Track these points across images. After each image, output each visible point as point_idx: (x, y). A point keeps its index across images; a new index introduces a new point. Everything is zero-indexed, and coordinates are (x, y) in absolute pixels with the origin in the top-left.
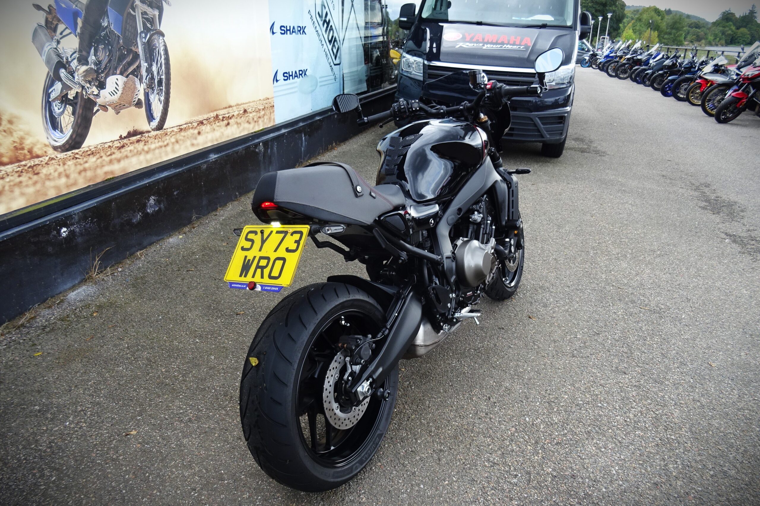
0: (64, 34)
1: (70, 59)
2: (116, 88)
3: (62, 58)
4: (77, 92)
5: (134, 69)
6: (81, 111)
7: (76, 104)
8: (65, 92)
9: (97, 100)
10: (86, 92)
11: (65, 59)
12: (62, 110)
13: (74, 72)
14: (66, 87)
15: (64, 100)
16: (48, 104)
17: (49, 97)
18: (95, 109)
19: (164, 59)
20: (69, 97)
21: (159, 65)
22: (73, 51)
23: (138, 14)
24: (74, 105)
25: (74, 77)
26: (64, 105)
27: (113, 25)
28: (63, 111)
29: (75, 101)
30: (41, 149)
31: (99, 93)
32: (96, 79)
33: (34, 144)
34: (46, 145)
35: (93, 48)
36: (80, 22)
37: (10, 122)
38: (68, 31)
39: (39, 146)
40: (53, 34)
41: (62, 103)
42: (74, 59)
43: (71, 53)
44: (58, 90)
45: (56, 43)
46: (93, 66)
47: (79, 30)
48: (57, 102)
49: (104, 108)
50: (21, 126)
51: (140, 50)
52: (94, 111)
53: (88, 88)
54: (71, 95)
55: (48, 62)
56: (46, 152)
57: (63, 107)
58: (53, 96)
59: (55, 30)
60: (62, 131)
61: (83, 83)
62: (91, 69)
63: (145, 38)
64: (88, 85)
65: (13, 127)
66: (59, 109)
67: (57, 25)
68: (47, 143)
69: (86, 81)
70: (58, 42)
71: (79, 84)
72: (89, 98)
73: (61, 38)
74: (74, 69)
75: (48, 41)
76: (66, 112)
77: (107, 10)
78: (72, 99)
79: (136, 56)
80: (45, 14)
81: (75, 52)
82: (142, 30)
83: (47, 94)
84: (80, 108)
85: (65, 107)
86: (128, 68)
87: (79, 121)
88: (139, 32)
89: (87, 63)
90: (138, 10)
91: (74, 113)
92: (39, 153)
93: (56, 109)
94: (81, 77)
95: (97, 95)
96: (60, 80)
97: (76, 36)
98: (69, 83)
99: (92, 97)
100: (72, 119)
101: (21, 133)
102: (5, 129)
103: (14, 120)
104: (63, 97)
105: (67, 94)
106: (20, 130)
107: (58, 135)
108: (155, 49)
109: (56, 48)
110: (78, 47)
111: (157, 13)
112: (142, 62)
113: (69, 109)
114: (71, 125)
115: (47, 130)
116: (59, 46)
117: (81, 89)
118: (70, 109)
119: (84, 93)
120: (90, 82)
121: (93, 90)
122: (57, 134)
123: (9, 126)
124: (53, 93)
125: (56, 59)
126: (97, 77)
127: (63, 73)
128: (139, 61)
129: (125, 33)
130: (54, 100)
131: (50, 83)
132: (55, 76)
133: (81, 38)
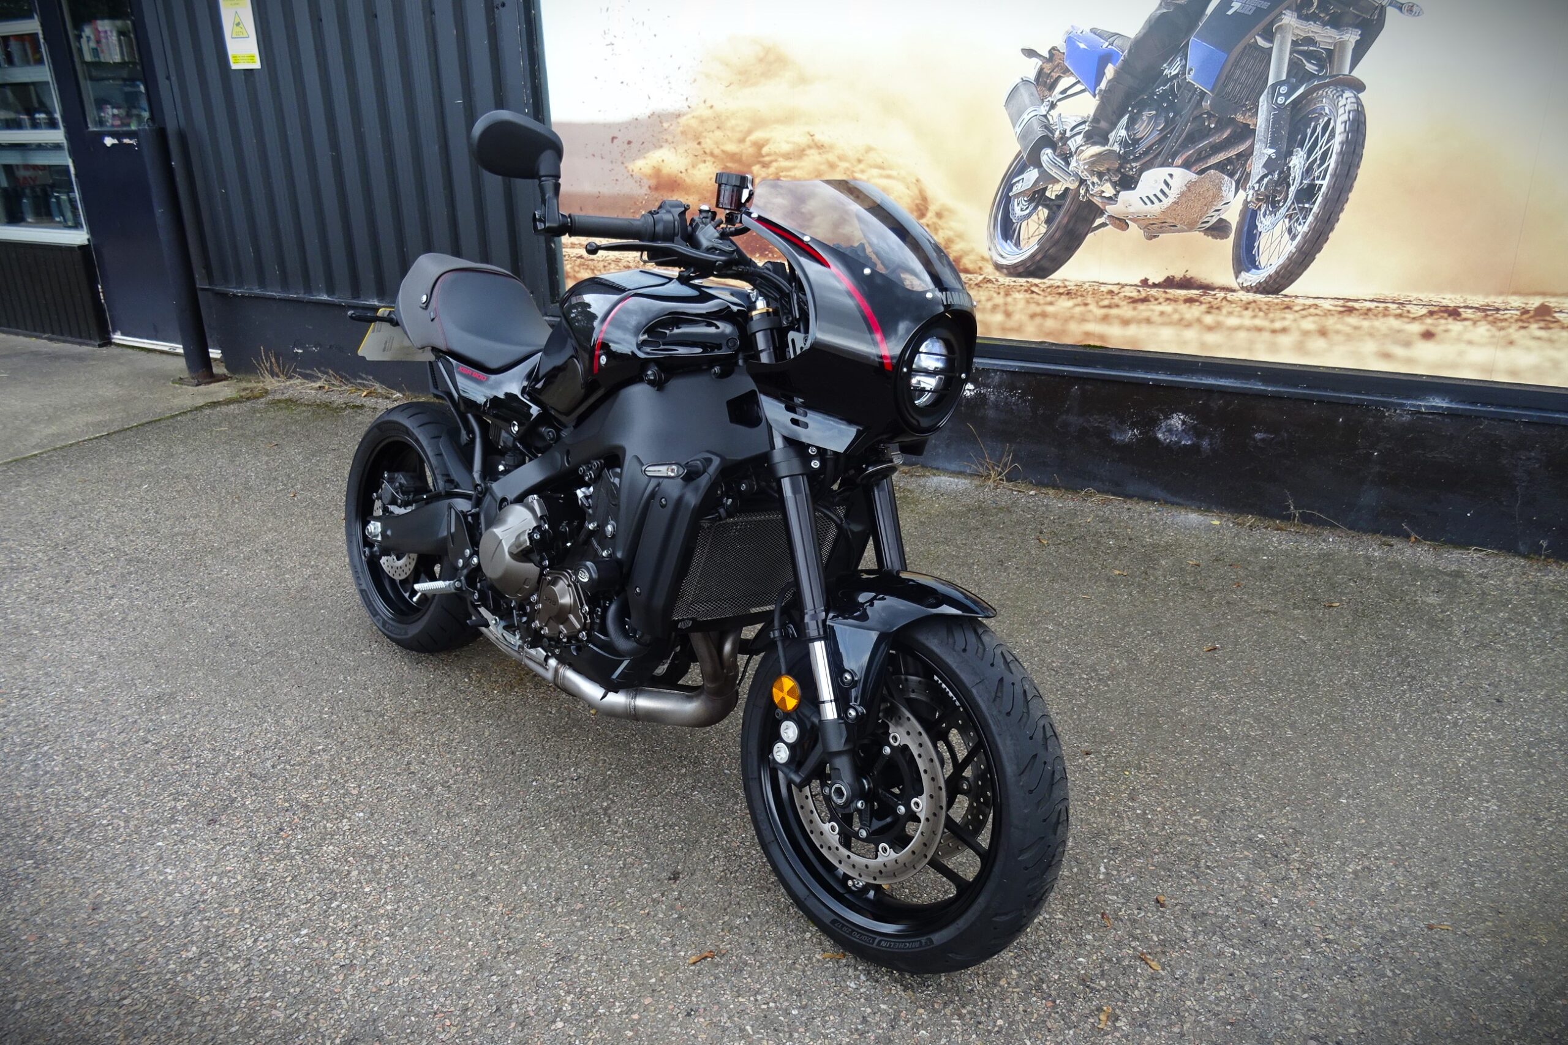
0: (1069, 92)
1: (1068, 134)
2: (1162, 191)
3: (1052, 132)
4: (1067, 189)
5: (1227, 159)
6: (1066, 220)
7: (1059, 207)
8: (1041, 185)
9: (1107, 207)
10: (1087, 191)
11: (1057, 133)
12: (1027, 211)
13: (1071, 155)
14: (1047, 178)
15: (1037, 197)
16: (1005, 201)
17: (1010, 189)
18: (1098, 222)
19: (1342, 143)
20: (1048, 194)
21: (1318, 153)
22: (1079, 120)
23: (1282, 44)
24: (1055, 208)
25: (1068, 164)
26: (1033, 205)
27: (1192, 73)
28: (1029, 215)
29: (1059, 202)
30: (975, 262)
31: (1116, 195)
32: (1118, 170)
33: (966, 253)
34: (983, 259)
35: (1127, 116)
36: (1110, 71)
37: (939, 215)
38: (1079, 88)
39: (972, 257)
40: (1047, 93)
41: (1030, 201)
42: (1079, 133)
43: (1075, 124)
44: (1029, 180)
45: (1047, 108)
46: (1116, 148)
47: (1103, 85)
48: (1023, 200)
49: (1121, 223)
50: (953, 224)
51: (1262, 121)
52: (1096, 224)
53: (1093, 183)
54: (1053, 191)
55: (1023, 137)
56: (980, 268)
57: (1031, 208)
58: (1016, 189)
59: (1052, 87)
60: (1017, 244)
61: (1084, 175)
62: (1114, 152)
63: (1287, 95)
64: (1096, 180)
65: (940, 222)
66: (1022, 210)
67: (1059, 78)
68: (986, 254)
69: (1092, 173)
70: (1053, 106)
71: (1076, 175)
72: (1090, 202)
73: (1059, 100)
74: (1073, 150)
75: (1033, 104)
76: (1034, 217)
77: (1187, 44)
78: (1053, 197)
79: (1247, 132)
80: (1040, 63)
81: (1084, 122)
82: (1284, 77)
83: (1008, 183)
84: (1064, 215)
85: (1035, 208)
86: (1209, 156)
87: (1057, 235)
88: (1271, 82)
89: (1105, 141)
90: (1283, 38)
91: (1049, 221)
92: (970, 266)
93: (1017, 209)
94: (1084, 164)
95: (1110, 198)
96: (1038, 164)
97: (1094, 96)
98: (1054, 172)
99: (1097, 200)
100: (1043, 229)
101: (951, 234)
102: (930, 223)
103: (946, 213)
104: (1035, 193)
105: (1045, 189)
106: (951, 229)
107: (1008, 249)
108: (1317, 119)
109: (1045, 116)
110: (1092, 114)
111: (1351, 37)
112: (1257, 146)
113: (1041, 213)
114: (1038, 238)
115: (992, 237)
116: (1052, 112)
117: (1077, 184)
118: (1043, 213)
119: (1082, 192)
120: (1100, 175)
121: (1102, 188)
122: (1009, 247)
123: (935, 220)
124: (1019, 185)
125: (1039, 132)
126: (1121, 166)
127: (1047, 155)
128: (1248, 143)
129: (1225, 85)
130: (1017, 195)
131: (1019, 168)
132: (1032, 159)
133: (1105, 99)
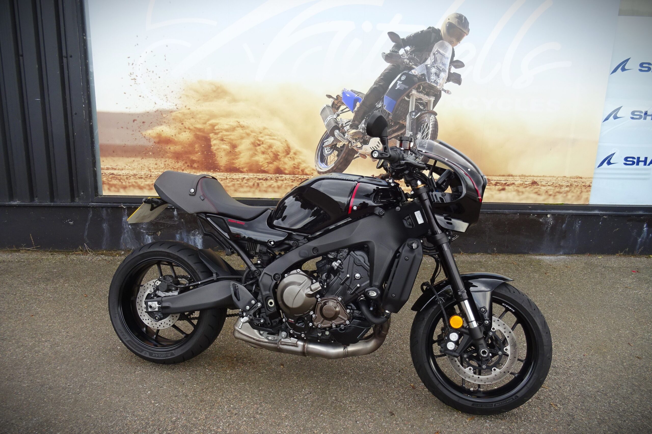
0: (344, 111)
1: (344, 125)
2: (377, 145)
3: (338, 124)
4: (344, 144)
5: (398, 135)
6: (344, 155)
7: (342, 150)
8: (335, 143)
9: (359, 151)
10: (351, 145)
11: (340, 125)
12: (330, 152)
13: (345, 132)
14: (336, 140)
15: (333, 147)
16: (321, 148)
17: (323, 144)
18: (356, 156)
19: (432, 131)
20: (337, 146)
21: (425, 134)
22: (348, 120)
23: (413, 99)
24: (340, 151)
25: (344, 136)
26: (332, 150)
27: (385, 107)
28: (331, 154)
29: (341, 149)
30: (310, 171)
31: (362, 147)
32: (362, 138)
33: (306, 168)
34: (313, 170)
35: (364, 120)
36: (358, 104)
37: (295, 154)
38: (347, 109)
39: (309, 169)
40: (336, 111)
41: (331, 148)
42: (348, 125)
43: (346, 122)
44: (330, 141)
45: (336, 116)
46: (361, 130)
47: (356, 109)
48: (328, 148)
49: (364, 156)
50: (301, 157)
51: (408, 123)
52: (355, 157)
53: (354, 142)
54: (339, 145)
55: (327, 126)
56: (312, 173)
57: (331, 151)
58: (325, 144)
59: (338, 109)
60: (326, 164)
61: (350, 139)
62: (360, 132)
63: (415, 115)
64: (354, 141)
65: (296, 156)
66: (328, 152)
67: (340, 106)
68: (314, 168)
69: (353, 139)
70: (338, 115)
71: (347, 139)
72: (352, 149)
73: (341, 113)
74: (346, 131)
75: (331, 114)
76: (333, 154)
77: (383, 97)
78: (339, 147)
79: (403, 127)
80: (333, 100)
81: (350, 121)
82: (414, 110)
83: (322, 142)
84: (344, 153)
85: (333, 151)
86: (392, 134)
87: (341, 161)
88: (410, 111)
89: (357, 128)
90: (413, 98)
91: (338, 156)
92: (308, 173)
93: (326, 151)
94: (350, 136)
95: (360, 148)
96: (334, 136)
97: (353, 113)
98: (339, 138)
99: (355, 148)
100: (336, 158)
101: (300, 161)
102: (291, 157)
103: (298, 153)
104: (333, 145)
105: (337, 144)
106: (300, 159)
107: (323, 166)
108: (424, 123)
109: (336, 119)
110: (352, 118)
111: (432, 99)
112: (407, 131)
113: (335, 153)
114: (334, 162)
115: (316, 162)
116: (338, 117)
117: (348, 142)
118: (336, 153)
119: (350, 145)
120: (356, 140)
121: (357, 144)
122: (323, 165)
123: (294, 155)
124: (327, 143)
125: (333, 124)
126: (363, 137)
127: (337, 132)
128: (404, 130)
129: (396, 111)
130: (326, 146)
131: (326, 137)
132: (331, 133)
133: (357, 113)
